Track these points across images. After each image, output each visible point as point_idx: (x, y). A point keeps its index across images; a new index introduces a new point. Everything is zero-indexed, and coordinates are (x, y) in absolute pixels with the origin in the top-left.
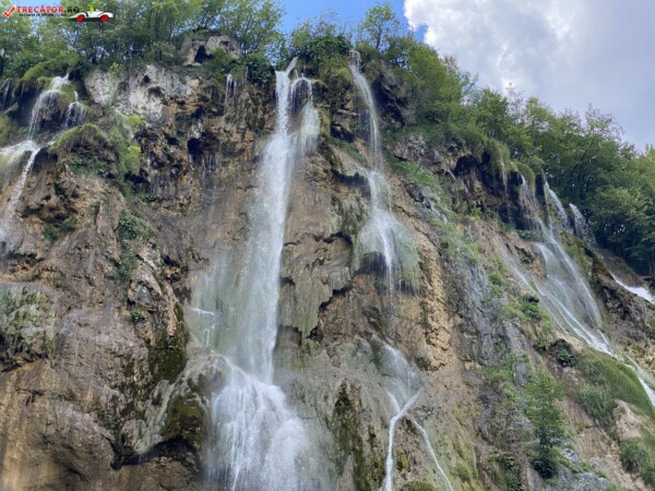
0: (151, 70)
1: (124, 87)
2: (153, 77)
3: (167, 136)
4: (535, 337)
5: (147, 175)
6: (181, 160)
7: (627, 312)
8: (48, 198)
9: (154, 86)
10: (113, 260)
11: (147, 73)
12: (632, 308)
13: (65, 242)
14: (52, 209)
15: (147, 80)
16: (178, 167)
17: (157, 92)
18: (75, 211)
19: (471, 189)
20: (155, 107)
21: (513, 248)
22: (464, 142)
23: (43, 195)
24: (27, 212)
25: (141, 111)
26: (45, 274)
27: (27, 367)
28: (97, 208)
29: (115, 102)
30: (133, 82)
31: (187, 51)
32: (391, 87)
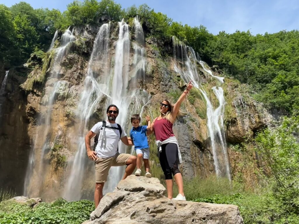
1: (82, 31)
7: (205, 77)
8: (65, 60)
9: (88, 30)
13: (70, 71)
14: (66, 63)
15: (87, 29)
17: (90, 31)
19: (168, 49)
21: (178, 63)
22: (166, 38)
24: (62, 64)
26: (66, 78)
30: (84, 30)
31: (97, 20)
32: (148, 25)
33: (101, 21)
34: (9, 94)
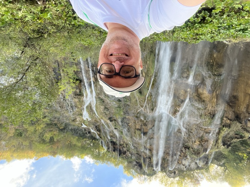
0: (185, 169)
1: (189, 166)
2: (185, 168)
4: (116, 122)
8: (204, 144)
10: (192, 133)
11: (186, 169)
12: (95, 128)
13: (200, 135)
14: (203, 142)
17: (183, 165)
20: (184, 162)
21: (115, 138)
22: (124, 158)
23: (205, 144)
24: (207, 141)
25: (186, 161)
28: (195, 142)
29: (191, 162)
30: (188, 167)
32: (138, 168)
33: (175, 173)
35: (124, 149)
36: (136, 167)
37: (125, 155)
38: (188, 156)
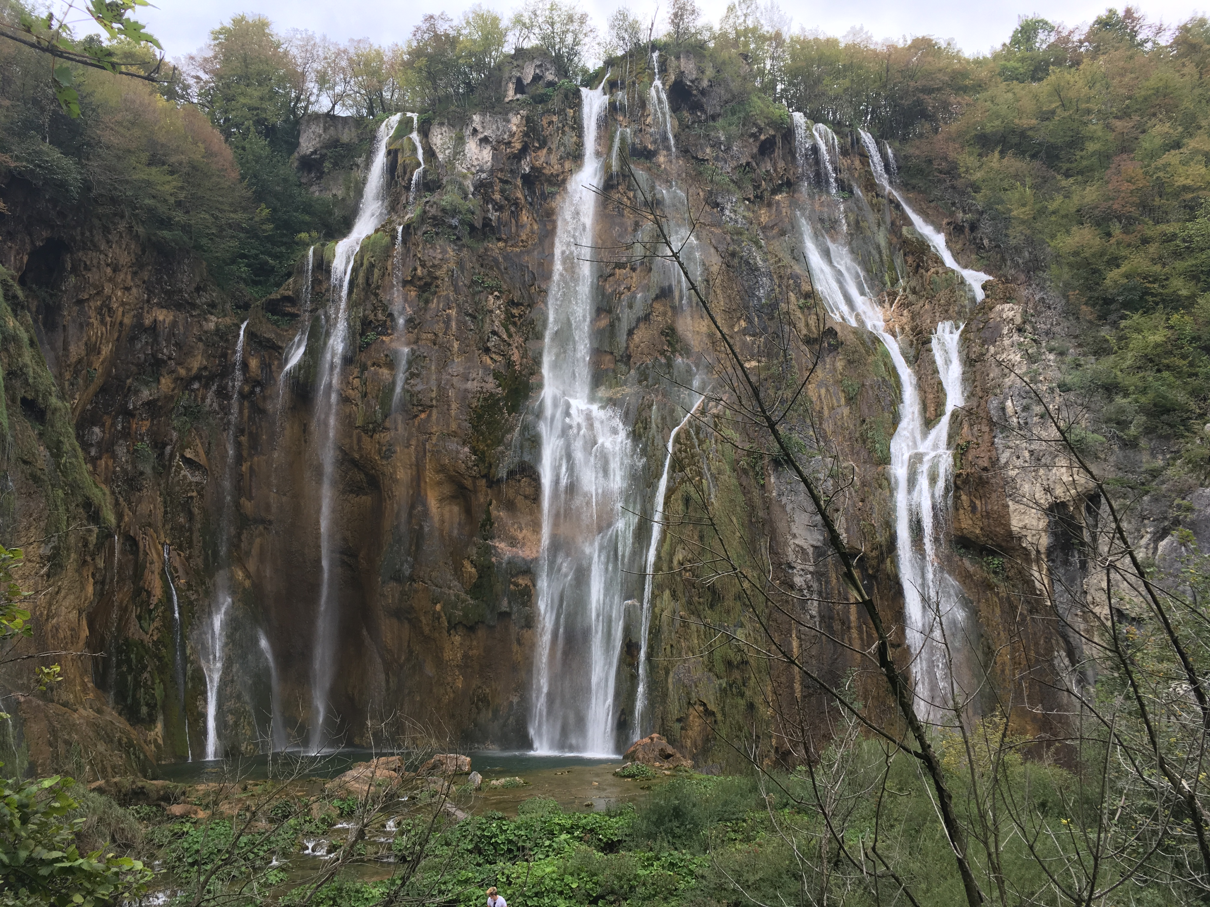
0: (477, 120)
1: (460, 140)
2: (479, 128)
3: (501, 181)
5: (491, 220)
6: (517, 198)
8: (416, 269)
9: (481, 136)
11: (474, 124)
14: (420, 279)
15: (475, 131)
16: (516, 204)
17: (485, 140)
18: (437, 278)
20: (485, 156)
22: (764, 124)
25: (475, 163)
26: (424, 336)
27: (423, 416)
29: (455, 156)
30: (466, 134)
31: (506, 87)
33: (520, 87)
34: (258, 390)
35: (769, 167)
36: (705, 83)
37: (763, 137)
38: (472, 189)
